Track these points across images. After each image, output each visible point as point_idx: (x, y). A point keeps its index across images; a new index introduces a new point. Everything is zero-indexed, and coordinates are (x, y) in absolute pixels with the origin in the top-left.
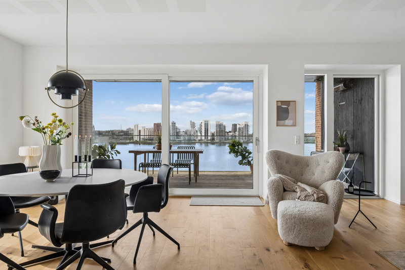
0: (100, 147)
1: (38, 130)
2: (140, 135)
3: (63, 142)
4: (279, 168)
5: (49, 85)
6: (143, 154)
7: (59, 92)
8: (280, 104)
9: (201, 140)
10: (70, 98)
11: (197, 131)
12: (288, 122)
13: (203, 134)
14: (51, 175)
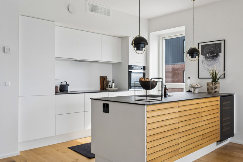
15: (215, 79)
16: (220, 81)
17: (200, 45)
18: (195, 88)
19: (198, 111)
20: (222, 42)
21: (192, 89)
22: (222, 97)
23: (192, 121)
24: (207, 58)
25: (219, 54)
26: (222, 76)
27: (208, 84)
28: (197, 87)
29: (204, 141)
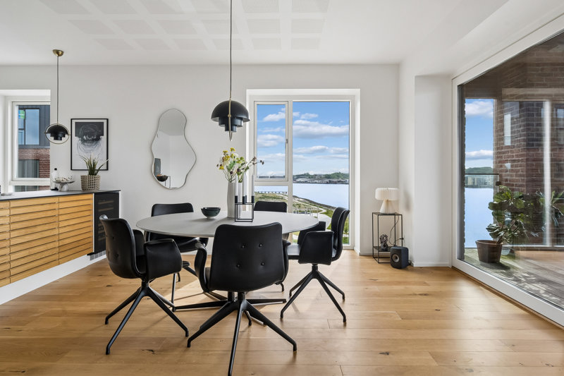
15: (93, 171)
16: (100, 173)
17: (74, 122)
18: (63, 184)
19: (50, 214)
20: (105, 122)
21: (58, 186)
22: (96, 194)
23: (39, 229)
24: (84, 141)
25: (101, 137)
26: (104, 167)
27: (83, 177)
28: (66, 183)
29: (62, 255)
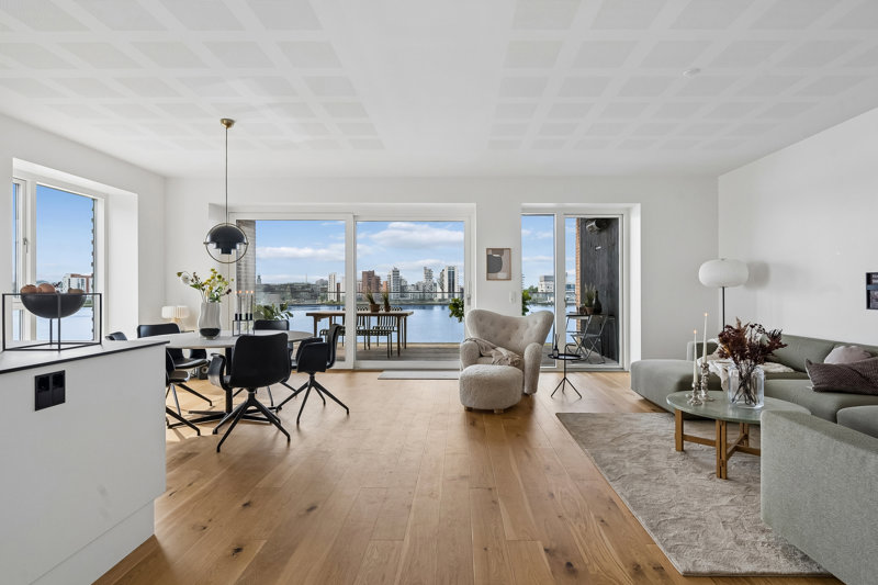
0: (266, 307)
1: (195, 286)
2: (338, 292)
3: (221, 298)
4: (481, 330)
5: (208, 240)
6: (328, 319)
7: (218, 247)
8: (490, 253)
9: (443, 299)
10: (230, 253)
11: (435, 285)
12: (501, 275)
13: (446, 290)
14: (210, 333)
